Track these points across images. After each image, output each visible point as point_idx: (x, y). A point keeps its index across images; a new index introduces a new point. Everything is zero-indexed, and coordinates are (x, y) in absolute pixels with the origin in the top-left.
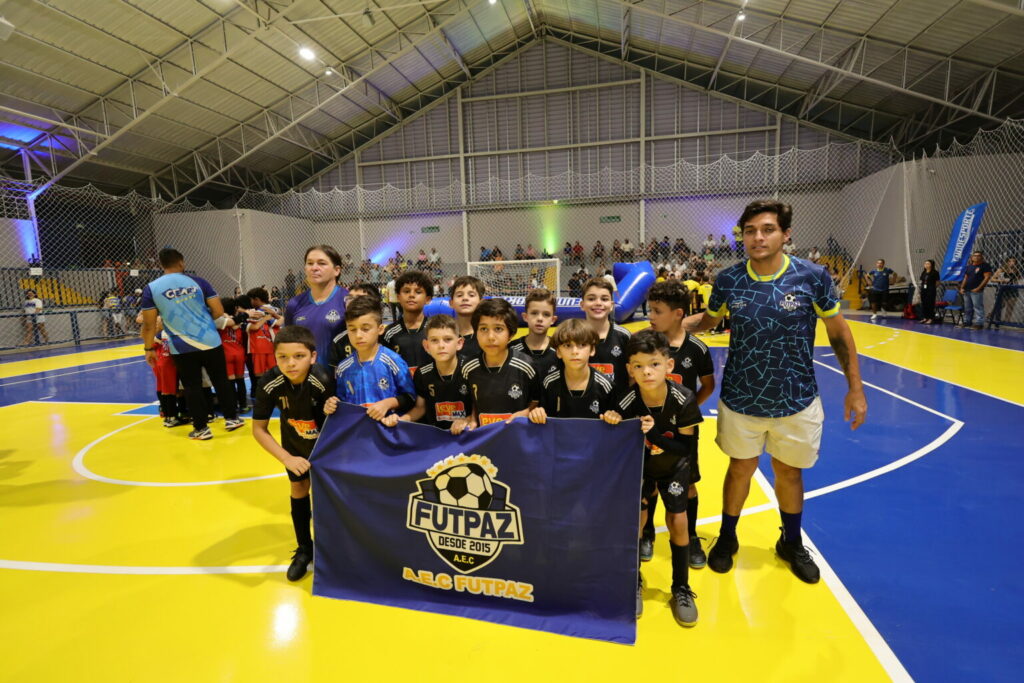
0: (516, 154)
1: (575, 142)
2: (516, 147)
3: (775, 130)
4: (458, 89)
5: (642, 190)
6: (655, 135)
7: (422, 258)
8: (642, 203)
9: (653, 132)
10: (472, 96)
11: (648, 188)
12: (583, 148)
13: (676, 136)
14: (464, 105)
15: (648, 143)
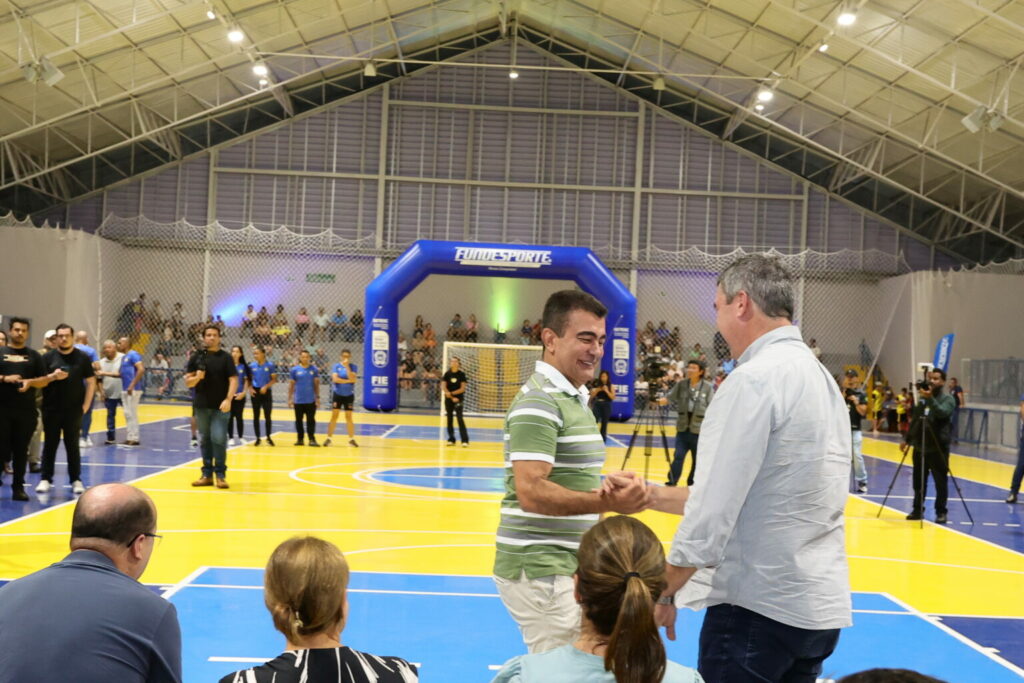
0: (462, 186)
1: (547, 180)
2: (463, 177)
3: (801, 201)
4: (386, 85)
5: (634, 256)
6: (656, 185)
7: (302, 319)
8: (634, 274)
9: (651, 183)
10: (405, 98)
11: (642, 257)
12: (557, 191)
13: (680, 191)
14: (391, 108)
15: (644, 196)
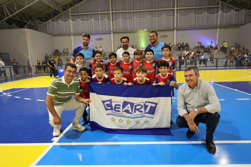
0: (131, 12)
1: (152, 9)
3: (219, 7)
5: (175, 26)
6: (179, 7)
7: (96, 50)
8: (175, 31)
11: (177, 26)
12: (155, 11)
13: (186, 8)
15: (177, 10)
